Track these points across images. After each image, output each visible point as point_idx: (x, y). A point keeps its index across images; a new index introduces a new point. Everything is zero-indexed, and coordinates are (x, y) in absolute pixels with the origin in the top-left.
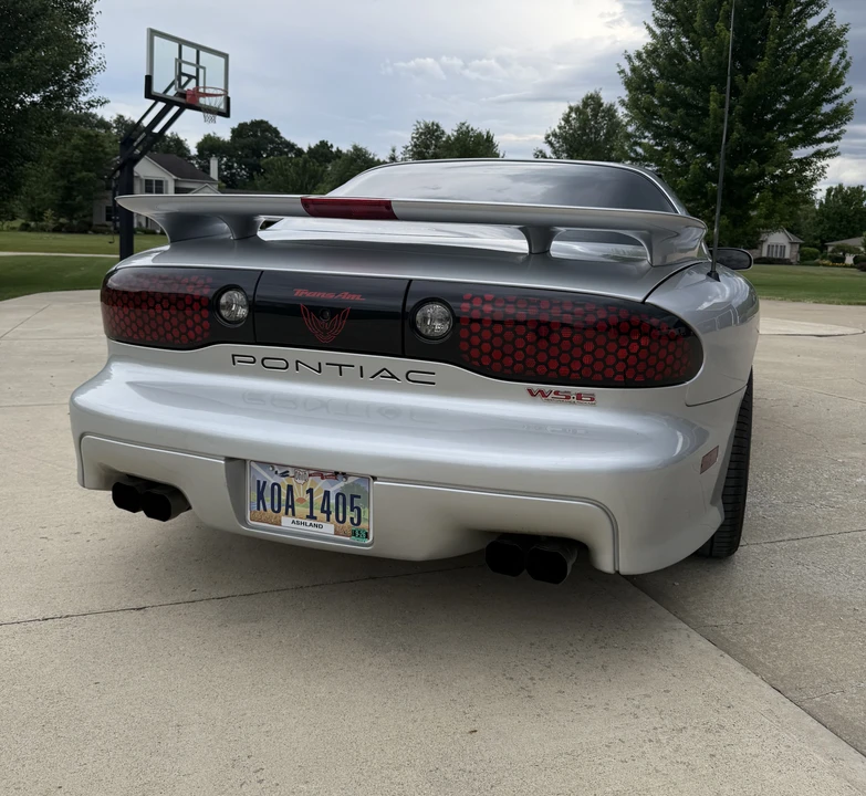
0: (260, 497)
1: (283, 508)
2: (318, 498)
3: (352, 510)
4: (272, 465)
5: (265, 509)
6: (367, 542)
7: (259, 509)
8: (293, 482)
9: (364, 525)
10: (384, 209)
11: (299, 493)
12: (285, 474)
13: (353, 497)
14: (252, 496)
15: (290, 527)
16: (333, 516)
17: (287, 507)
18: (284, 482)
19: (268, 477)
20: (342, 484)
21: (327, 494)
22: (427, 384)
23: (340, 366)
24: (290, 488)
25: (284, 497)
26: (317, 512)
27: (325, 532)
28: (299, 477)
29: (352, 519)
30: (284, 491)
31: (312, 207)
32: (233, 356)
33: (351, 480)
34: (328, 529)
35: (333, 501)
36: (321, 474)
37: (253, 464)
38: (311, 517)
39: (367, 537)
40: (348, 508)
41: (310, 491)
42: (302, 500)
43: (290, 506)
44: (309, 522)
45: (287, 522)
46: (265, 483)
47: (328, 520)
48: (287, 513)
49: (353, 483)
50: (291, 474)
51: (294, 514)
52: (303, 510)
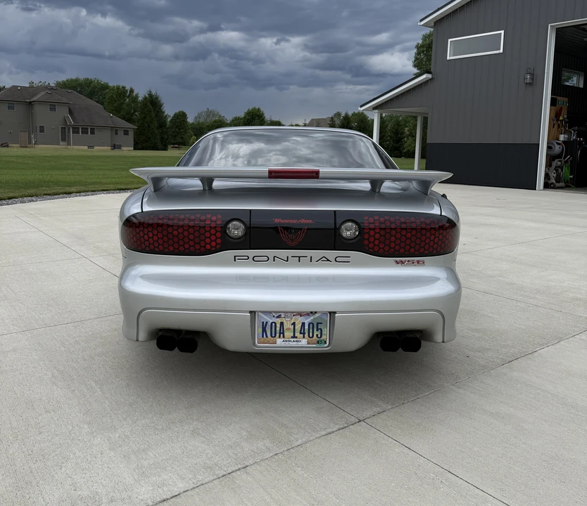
0: (264, 330)
1: (278, 335)
2: (298, 327)
3: (317, 330)
4: (270, 312)
5: (267, 337)
6: (326, 345)
7: (263, 337)
8: (284, 320)
9: (324, 337)
10: (314, 174)
11: (287, 325)
12: (279, 317)
13: (318, 324)
14: (259, 330)
15: (280, 344)
16: (306, 335)
17: (280, 333)
18: (278, 321)
19: (269, 320)
20: (312, 318)
21: (303, 324)
22: (346, 263)
23: (299, 257)
24: (282, 324)
25: (278, 329)
26: (297, 334)
27: (303, 344)
28: (288, 317)
29: (317, 335)
30: (278, 326)
31: (273, 174)
32: (235, 257)
33: (317, 315)
34: (304, 342)
35: (306, 327)
36: (300, 314)
37: (260, 314)
38: (294, 337)
39: (325, 343)
40: (315, 329)
41: (294, 324)
42: (288, 329)
43: (282, 333)
44: (292, 340)
45: (279, 342)
46: (267, 322)
47: (304, 337)
48: (280, 337)
49: (318, 317)
50: (283, 316)
51: (284, 337)
52: (288, 334)
